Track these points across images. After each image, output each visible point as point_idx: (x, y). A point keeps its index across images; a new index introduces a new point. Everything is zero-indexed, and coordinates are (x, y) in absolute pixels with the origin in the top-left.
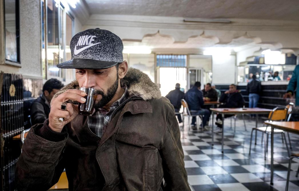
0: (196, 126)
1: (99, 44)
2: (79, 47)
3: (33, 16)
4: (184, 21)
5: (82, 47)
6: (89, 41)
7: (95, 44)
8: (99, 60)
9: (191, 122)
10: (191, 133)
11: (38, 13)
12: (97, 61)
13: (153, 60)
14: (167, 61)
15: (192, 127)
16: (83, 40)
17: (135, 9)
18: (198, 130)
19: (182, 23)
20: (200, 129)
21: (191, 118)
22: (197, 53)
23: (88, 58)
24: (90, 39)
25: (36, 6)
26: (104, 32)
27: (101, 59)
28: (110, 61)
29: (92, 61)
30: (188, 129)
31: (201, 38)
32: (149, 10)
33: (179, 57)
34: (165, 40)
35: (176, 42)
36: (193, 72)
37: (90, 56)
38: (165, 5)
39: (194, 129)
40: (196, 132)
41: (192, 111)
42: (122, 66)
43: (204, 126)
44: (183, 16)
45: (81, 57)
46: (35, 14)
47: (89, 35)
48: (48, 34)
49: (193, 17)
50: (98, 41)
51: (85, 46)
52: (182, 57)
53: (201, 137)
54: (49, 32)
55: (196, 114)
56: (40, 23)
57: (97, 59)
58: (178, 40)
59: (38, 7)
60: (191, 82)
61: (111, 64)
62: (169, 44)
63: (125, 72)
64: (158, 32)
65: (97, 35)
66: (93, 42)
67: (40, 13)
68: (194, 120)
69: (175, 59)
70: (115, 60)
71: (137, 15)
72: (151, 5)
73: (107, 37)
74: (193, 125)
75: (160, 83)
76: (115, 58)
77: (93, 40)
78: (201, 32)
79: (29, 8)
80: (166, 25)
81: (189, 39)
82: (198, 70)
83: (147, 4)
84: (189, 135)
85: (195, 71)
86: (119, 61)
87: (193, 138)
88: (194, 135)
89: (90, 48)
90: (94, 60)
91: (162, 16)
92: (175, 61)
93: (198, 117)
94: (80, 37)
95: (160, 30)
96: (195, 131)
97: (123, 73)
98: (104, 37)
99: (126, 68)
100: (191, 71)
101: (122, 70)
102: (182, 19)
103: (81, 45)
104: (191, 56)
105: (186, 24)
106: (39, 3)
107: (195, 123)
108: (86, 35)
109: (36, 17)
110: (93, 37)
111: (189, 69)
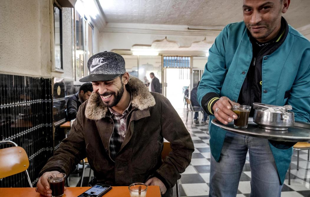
0: (198, 120)
1: (106, 63)
2: (93, 66)
3: (68, 31)
4: (188, 29)
5: (95, 66)
6: (99, 62)
7: (103, 64)
8: (107, 74)
9: (194, 116)
10: (194, 126)
11: (70, 27)
12: (106, 75)
13: (160, 61)
14: (173, 62)
15: (195, 121)
16: (95, 61)
17: (146, 19)
18: (200, 124)
19: (187, 30)
20: (202, 122)
21: (194, 113)
22: (200, 55)
23: (100, 74)
24: (100, 60)
25: (69, 22)
26: (109, 54)
27: (109, 73)
28: (115, 74)
29: (102, 75)
30: (191, 123)
31: (203, 42)
32: (158, 19)
33: (184, 58)
34: (171, 44)
35: (181, 47)
36: (196, 72)
37: (100, 72)
38: (172, 16)
39: (196, 123)
40: (198, 126)
41: (195, 107)
42: (125, 76)
43: (205, 121)
44: (188, 24)
45: (95, 73)
46: (69, 29)
47: (99, 58)
48: (77, 43)
49: (195, 25)
50: (106, 61)
51: (97, 65)
52: (187, 58)
53: (202, 130)
54: (77, 42)
55: (198, 109)
56: (72, 35)
57: (105, 74)
58: (182, 45)
59: (70, 23)
60: (194, 81)
61: (116, 75)
62: (174, 48)
63: (127, 80)
64: (166, 38)
65: (104, 57)
66: (102, 62)
67: (72, 27)
68: (197, 115)
69: (180, 60)
70: (119, 73)
71: (147, 23)
72: (160, 16)
73: (112, 58)
74: (195, 120)
75: (167, 83)
76: (119, 71)
77: (102, 61)
78: (203, 38)
79: (65, 24)
80: (173, 32)
81: (193, 44)
82: (201, 71)
83: (157, 15)
84: (192, 128)
85: (198, 71)
86: (121, 73)
87: (195, 130)
88: (197, 128)
89: (100, 67)
90: (103, 74)
91: (169, 24)
92: (180, 61)
93: (200, 112)
94: (94, 59)
95: (168, 36)
96: (197, 124)
97: (126, 80)
98: (110, 58)
99: (128, 77)
100: (195, 71)
101: (125, 78)
102: (187, 27)
103: (95, 65)
104: (194, 58)
105: (190, 31)
106: (71, 19)
107: (198, 118)
108: (97, 57)
109: (69, 31)
110: (102, 58)
111: (193, 69)
